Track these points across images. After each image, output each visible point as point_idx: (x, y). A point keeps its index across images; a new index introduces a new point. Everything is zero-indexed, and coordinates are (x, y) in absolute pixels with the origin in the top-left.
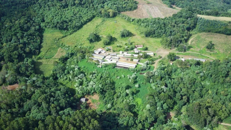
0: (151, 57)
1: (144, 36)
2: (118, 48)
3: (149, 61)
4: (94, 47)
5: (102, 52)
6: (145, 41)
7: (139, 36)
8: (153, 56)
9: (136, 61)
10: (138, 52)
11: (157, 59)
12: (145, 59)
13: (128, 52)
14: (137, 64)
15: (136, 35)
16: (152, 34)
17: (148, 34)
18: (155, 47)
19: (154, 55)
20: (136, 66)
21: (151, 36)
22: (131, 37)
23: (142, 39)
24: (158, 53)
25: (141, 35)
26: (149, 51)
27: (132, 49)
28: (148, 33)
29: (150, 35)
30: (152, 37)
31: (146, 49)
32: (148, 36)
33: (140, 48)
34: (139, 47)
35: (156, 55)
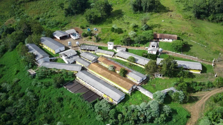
0: (191, 75)
1: (193, 15)
2: (113, 33)
3: (175, 91)
4: (66, 24)
5: (72, 36)
6: (191, 28)
7: (178, 14)
8: (199, 72)
9: (135, 77)
10: (155, 53)
11: (211, 86)
12: (168, 78)
13: (129, 48)
14: (135, 91)
15: (172, 11)
16: (215, 13)
17: (202, 11)
18: (214, 48)
19: (204, 70)
20: (126, 99)
21: (210, 18)
22: (157, 14)
23: (184, 21)
24: (218, 66)
25: (186, 13)
26: (192, 54)
27: (145, 42)
28: (204, 9)
29: (207, 15)
30: (213, 19)
31: (185, 48)
32: (202, 16)
33: (167, 43)
34: (166, 40)
35: (209, 72)
